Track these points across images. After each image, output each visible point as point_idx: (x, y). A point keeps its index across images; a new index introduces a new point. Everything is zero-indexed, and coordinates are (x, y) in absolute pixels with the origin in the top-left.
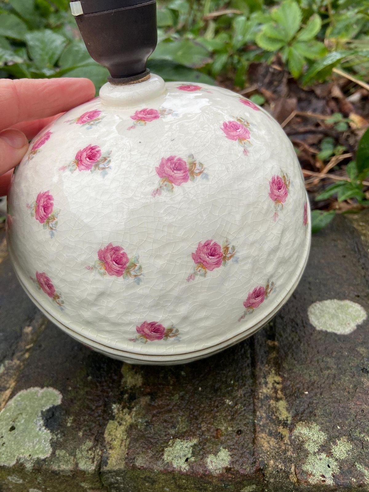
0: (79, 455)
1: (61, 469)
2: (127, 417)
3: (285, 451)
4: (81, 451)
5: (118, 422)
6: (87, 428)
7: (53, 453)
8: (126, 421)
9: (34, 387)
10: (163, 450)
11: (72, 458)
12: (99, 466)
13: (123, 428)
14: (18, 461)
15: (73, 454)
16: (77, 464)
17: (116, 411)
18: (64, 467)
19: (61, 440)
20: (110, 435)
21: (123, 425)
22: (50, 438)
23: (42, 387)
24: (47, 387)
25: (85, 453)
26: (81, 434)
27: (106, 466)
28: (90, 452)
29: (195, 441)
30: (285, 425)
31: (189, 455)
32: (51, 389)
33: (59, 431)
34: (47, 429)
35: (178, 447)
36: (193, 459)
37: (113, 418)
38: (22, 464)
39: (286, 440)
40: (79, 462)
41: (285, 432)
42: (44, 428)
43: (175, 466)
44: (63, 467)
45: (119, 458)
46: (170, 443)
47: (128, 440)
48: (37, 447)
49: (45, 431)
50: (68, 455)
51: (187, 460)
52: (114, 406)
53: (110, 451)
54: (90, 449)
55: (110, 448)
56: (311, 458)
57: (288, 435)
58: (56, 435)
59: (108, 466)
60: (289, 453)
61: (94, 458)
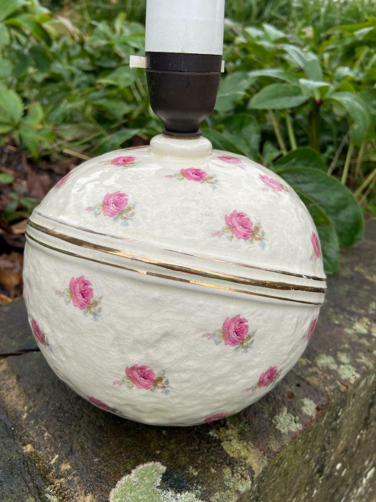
0: (231, 485)
2: (229, 432)
3: (325, 378)
4: (229, 480)
5: (227, 440)
6: (212, 463)
8: (232, 435)
9: (119, 479)
10: (276, 430)
11: (229, 491)
12: (252, 478)
13: (235, 441)
15: (225, 488)
16: (237, 491)
17: (215, 435)
19: (205, 488)
20: (233, 452)
21: (233, 439)
22: (194, 496)
23: (130, 473)
24: (134, 468)
25: (233, 480)
26: (213, 471)
27: (254, 474)
28: (235, 475)
29: (285, 409)
30: (310, 366)
31: (293, 418)
32: (140, 467)
33: (195, 484)
34: (183, 493)
35: (282, 420)
36: (297, 418)
37: (219, 441)
39: (320, 373)
40: (236, 489)
41: (315, 369)
42: (179, 495)
43: (294, 430)
45: (257, 460)
46: (274, 422)
47: (250, 443)
49: (183, 495)
50: (223, 493)
51: (295, 422)
52: (211, 433)
53: (247, 461)
54: (233, 473)
55: (245, 459)
56: (340, 372)
57: (317, 369)
58: (197, 489)
59: (256, 473)
60: (329, 378)
61: (242, 476)
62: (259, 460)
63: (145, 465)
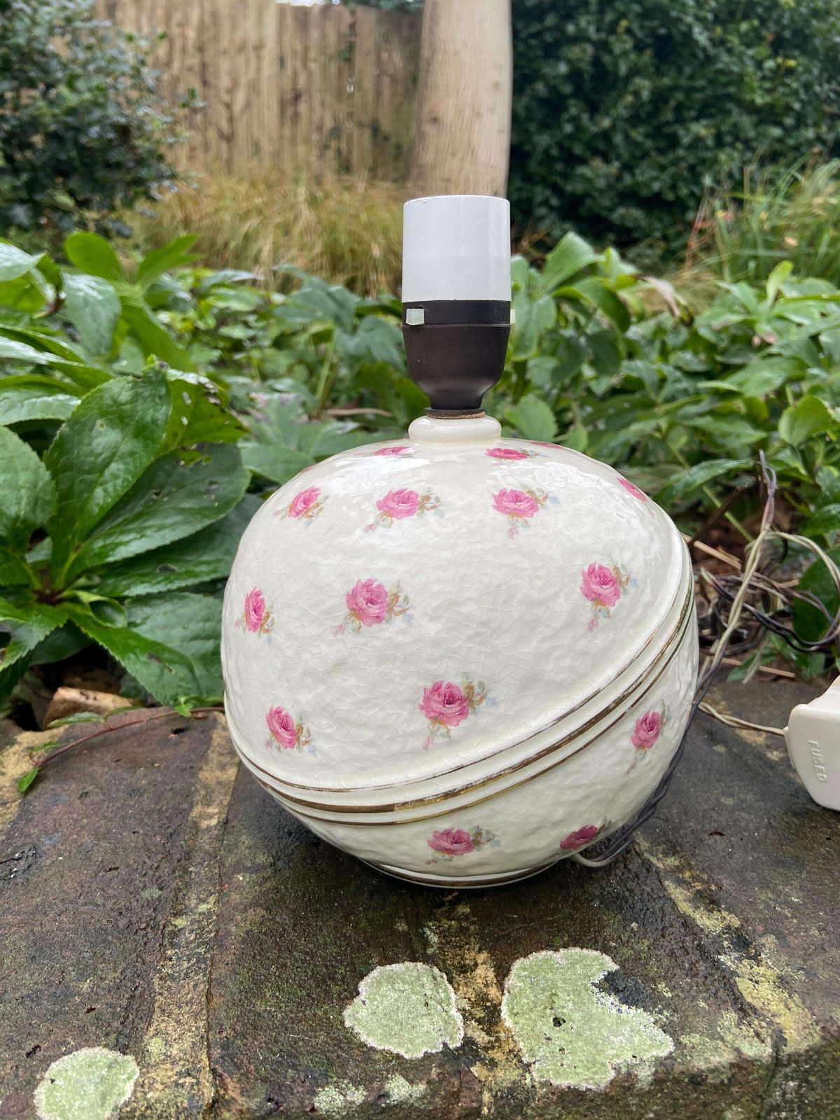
0: (729, 1038)
1: (712, 1066)
2: (760, 970)
4: (728, 1029)
5: (751, 980)
6: (705, 995)
7: (678, 1044)
8: (764, 976)
9: (536, 951)
11: (720, 1042)
12: (776, 1048)
13: (766, 985)
14: (617, 1069)
15: (715, 1036)
16: (737, 1051)
17: (729, 963)
18: (718, 1059)
19: (676, 1019)
20: (754, 998)
21: (762, 982)
22: (652, 1020)
23: (556, 950)
24: (565, 947)
25: (736, 1031)
26: (702, 1004)
27: (786, 1045)
28: (744, 1027)
32: (576, 950)
33: (660, 1006)
34: (633, 1007)
37: (734, 974)
38: (629, 1074)
40: (737, 1046)
42: (625, 1007)
44: (716, 1060)
45: (800, 1027)
47: (796, 997)
48: (636, 1040)
49: (632, 1011)
50: (708, 1040)
52: (721, 958)
53: (778, 1020)
54: (740, 1023)
55: (774, 1016)
58: (661, 1014)
59: (789, 1045)
61: (758, 1035)
62: (804, 1028)
63: (585, 951)
